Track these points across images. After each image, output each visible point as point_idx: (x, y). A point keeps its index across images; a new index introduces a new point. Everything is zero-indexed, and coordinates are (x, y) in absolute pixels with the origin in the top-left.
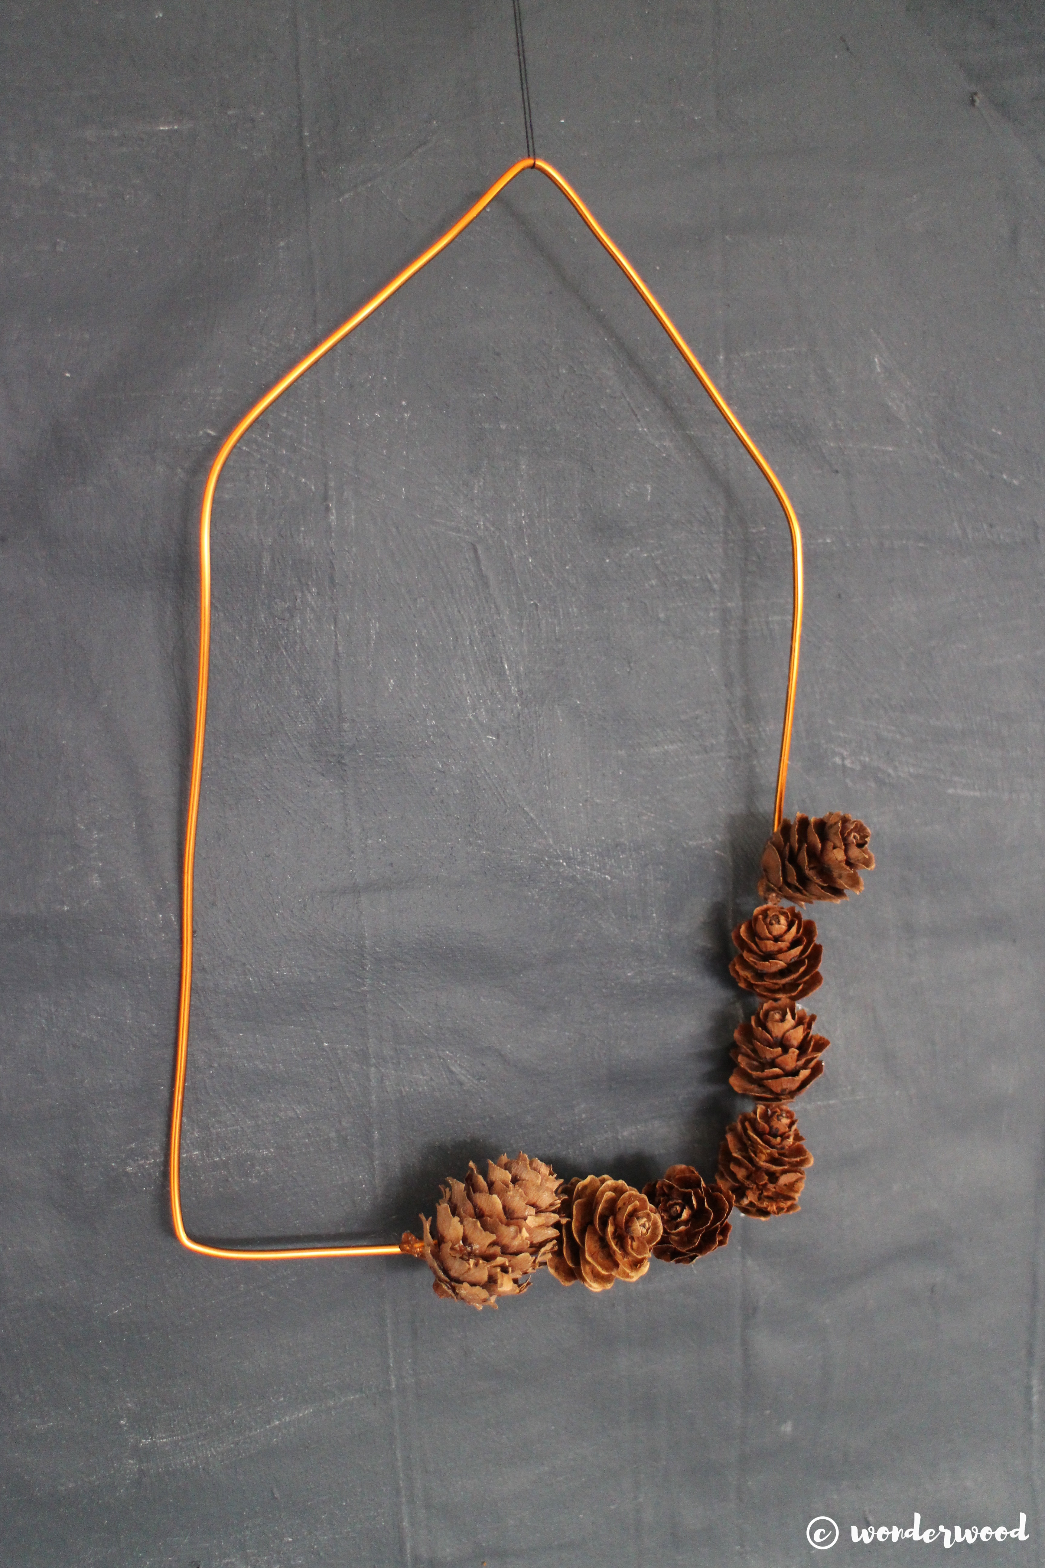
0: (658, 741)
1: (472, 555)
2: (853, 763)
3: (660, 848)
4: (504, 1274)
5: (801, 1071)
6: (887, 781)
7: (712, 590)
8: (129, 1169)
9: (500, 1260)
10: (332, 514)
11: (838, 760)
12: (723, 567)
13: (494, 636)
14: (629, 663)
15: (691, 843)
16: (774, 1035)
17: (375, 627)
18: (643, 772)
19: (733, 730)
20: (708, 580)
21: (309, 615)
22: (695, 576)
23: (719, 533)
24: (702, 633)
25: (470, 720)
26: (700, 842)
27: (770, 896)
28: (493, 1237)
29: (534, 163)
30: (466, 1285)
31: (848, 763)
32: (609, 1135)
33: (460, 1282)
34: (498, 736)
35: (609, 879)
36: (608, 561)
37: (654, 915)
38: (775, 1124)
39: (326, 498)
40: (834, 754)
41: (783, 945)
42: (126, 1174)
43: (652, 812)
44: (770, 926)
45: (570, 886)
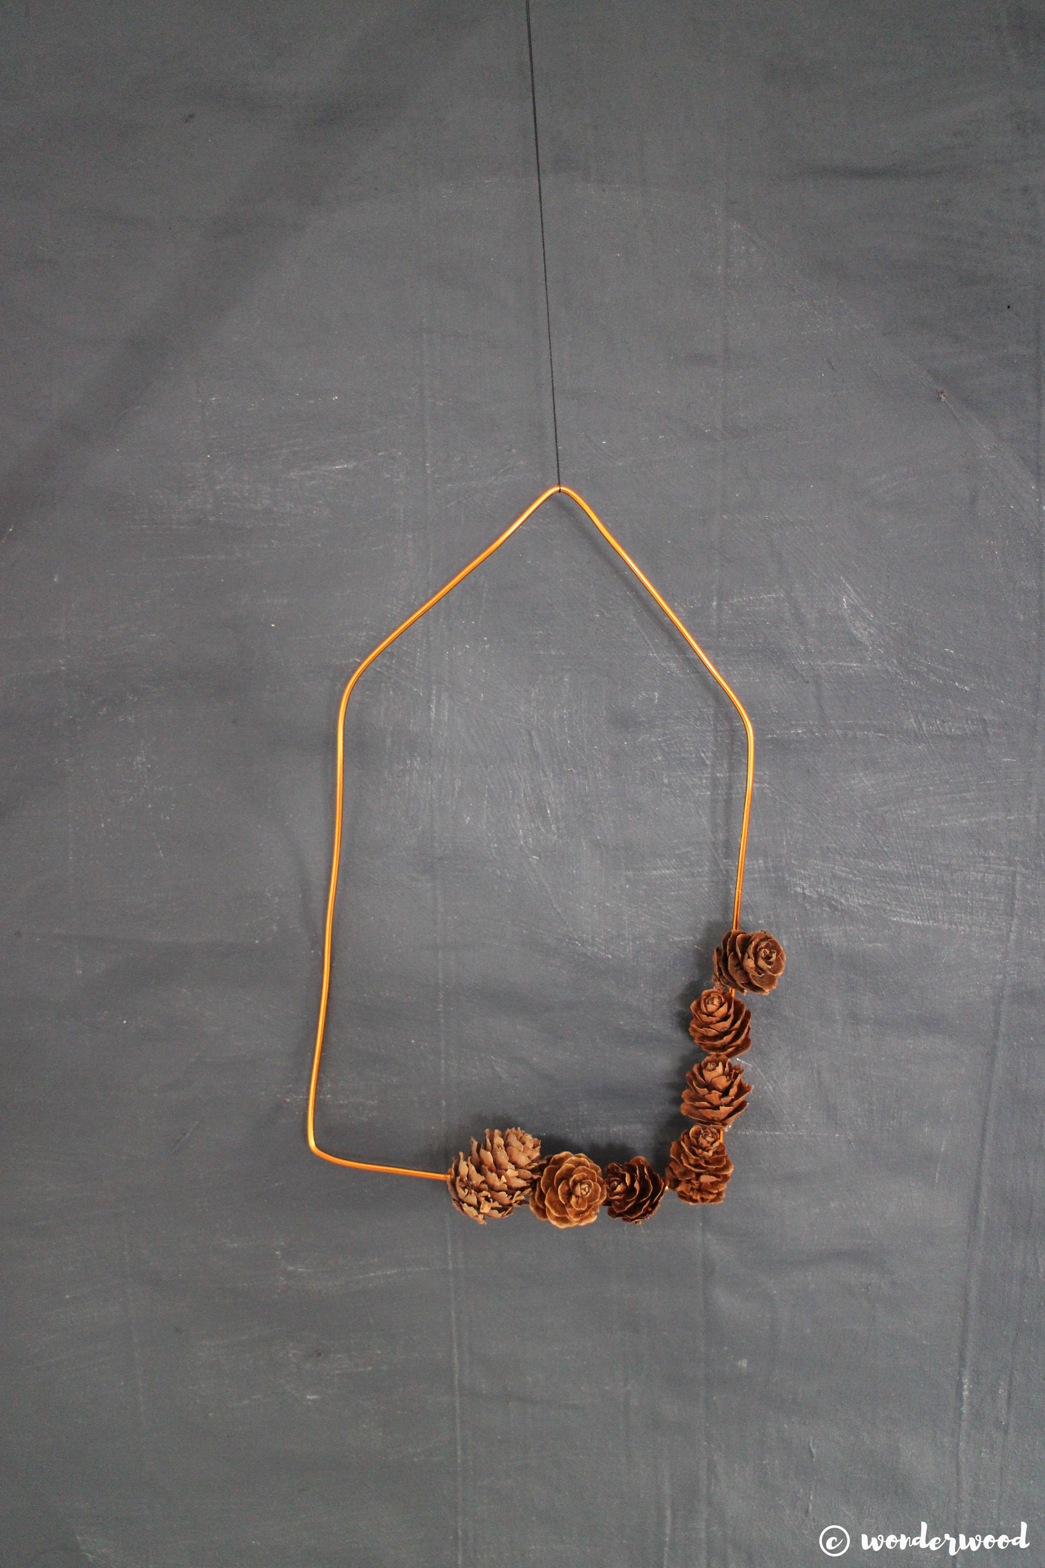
0: (658, 867)
1: (528, 737)
2: (811, 892)
3: (652, 941)
4: (486, 1202)
5: (721, 1107)
6: (839, 907)
7: (706, 765)
8: (288, 1100)
9: (485, 1193)
10: (432, 711)
11: (799, 890)
12: (714, 749)
13: (540, 791)
14: (640, 812)
15: (676, 939)
16: (706, 1079)
17: (458, 783)
18: (644, 887)
19: (715, 863)
20: (702, 758)
21: (415, 775)
22: (692, 755)
23: (710, 725)
24: (697, 794)
25: (522, 845)
26: (684, 938)
27: (716, 984)
28: (483, 1178)
29: (560, 489)
30: (465, 1204)
31: (807, 892)
32: (604, 1129)
33: (463, 1202)
34: (540, 857)
35: (611, 957)
36: (626, 743)
37: (642, 985)
38: (701, 1140)
39: (429, 701)
40: (796, 885)
41: (714, 1019)
42: (285, 1102)
43: (648, 915)
44: (707, 1005)
45: (583, 960)
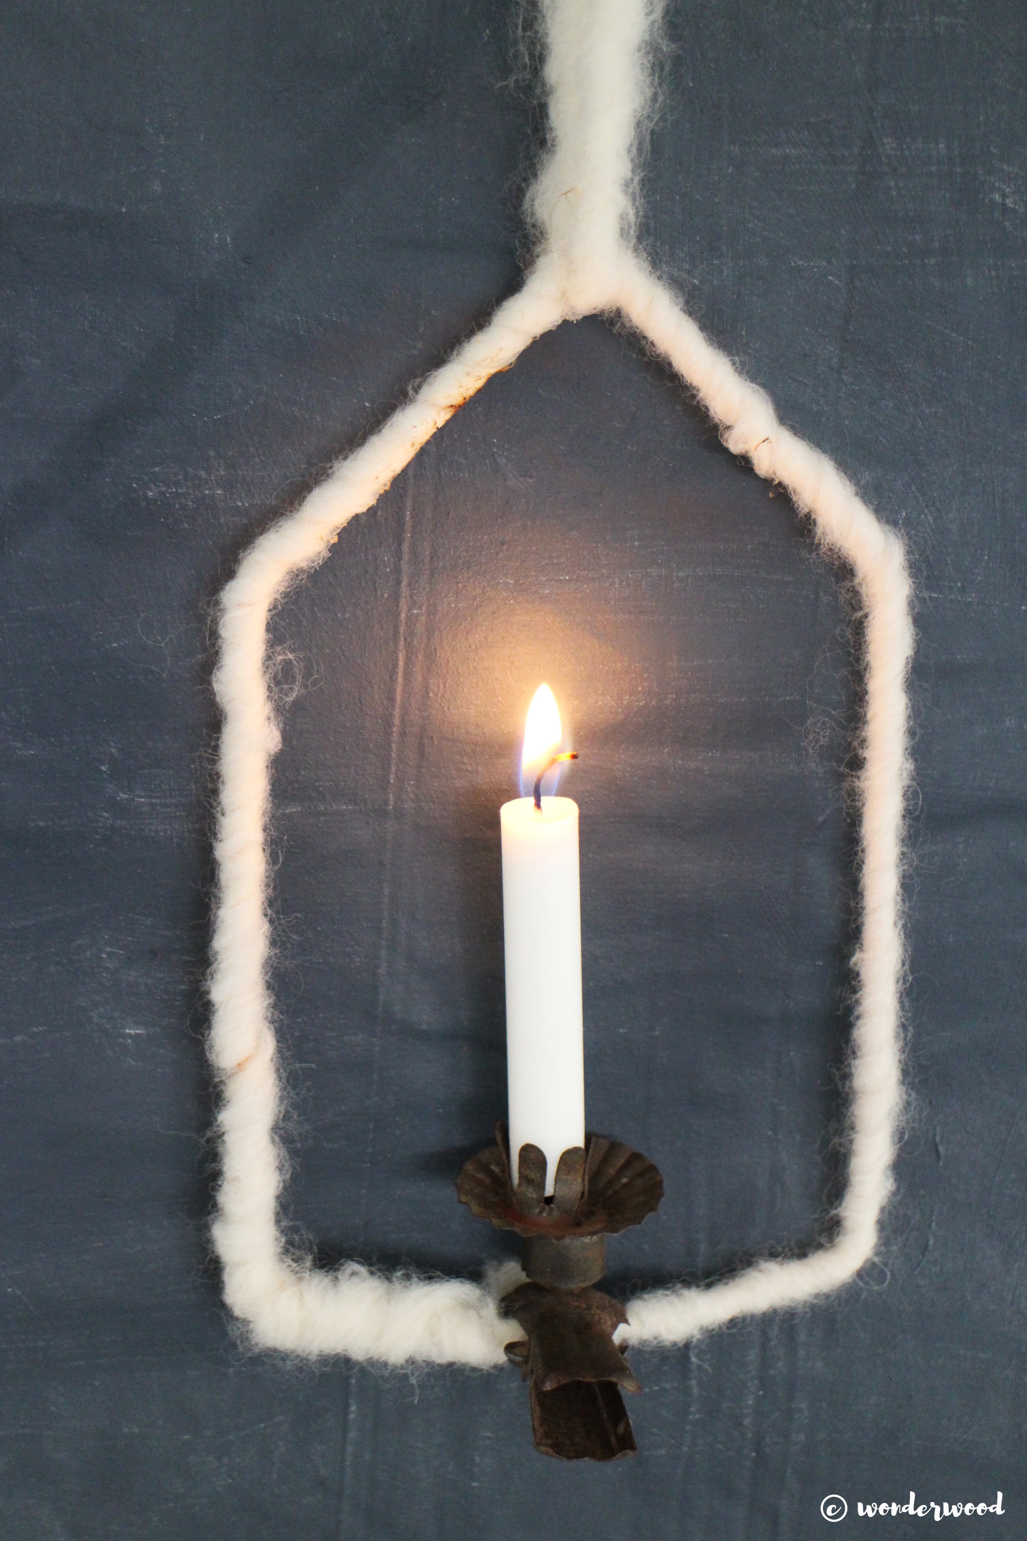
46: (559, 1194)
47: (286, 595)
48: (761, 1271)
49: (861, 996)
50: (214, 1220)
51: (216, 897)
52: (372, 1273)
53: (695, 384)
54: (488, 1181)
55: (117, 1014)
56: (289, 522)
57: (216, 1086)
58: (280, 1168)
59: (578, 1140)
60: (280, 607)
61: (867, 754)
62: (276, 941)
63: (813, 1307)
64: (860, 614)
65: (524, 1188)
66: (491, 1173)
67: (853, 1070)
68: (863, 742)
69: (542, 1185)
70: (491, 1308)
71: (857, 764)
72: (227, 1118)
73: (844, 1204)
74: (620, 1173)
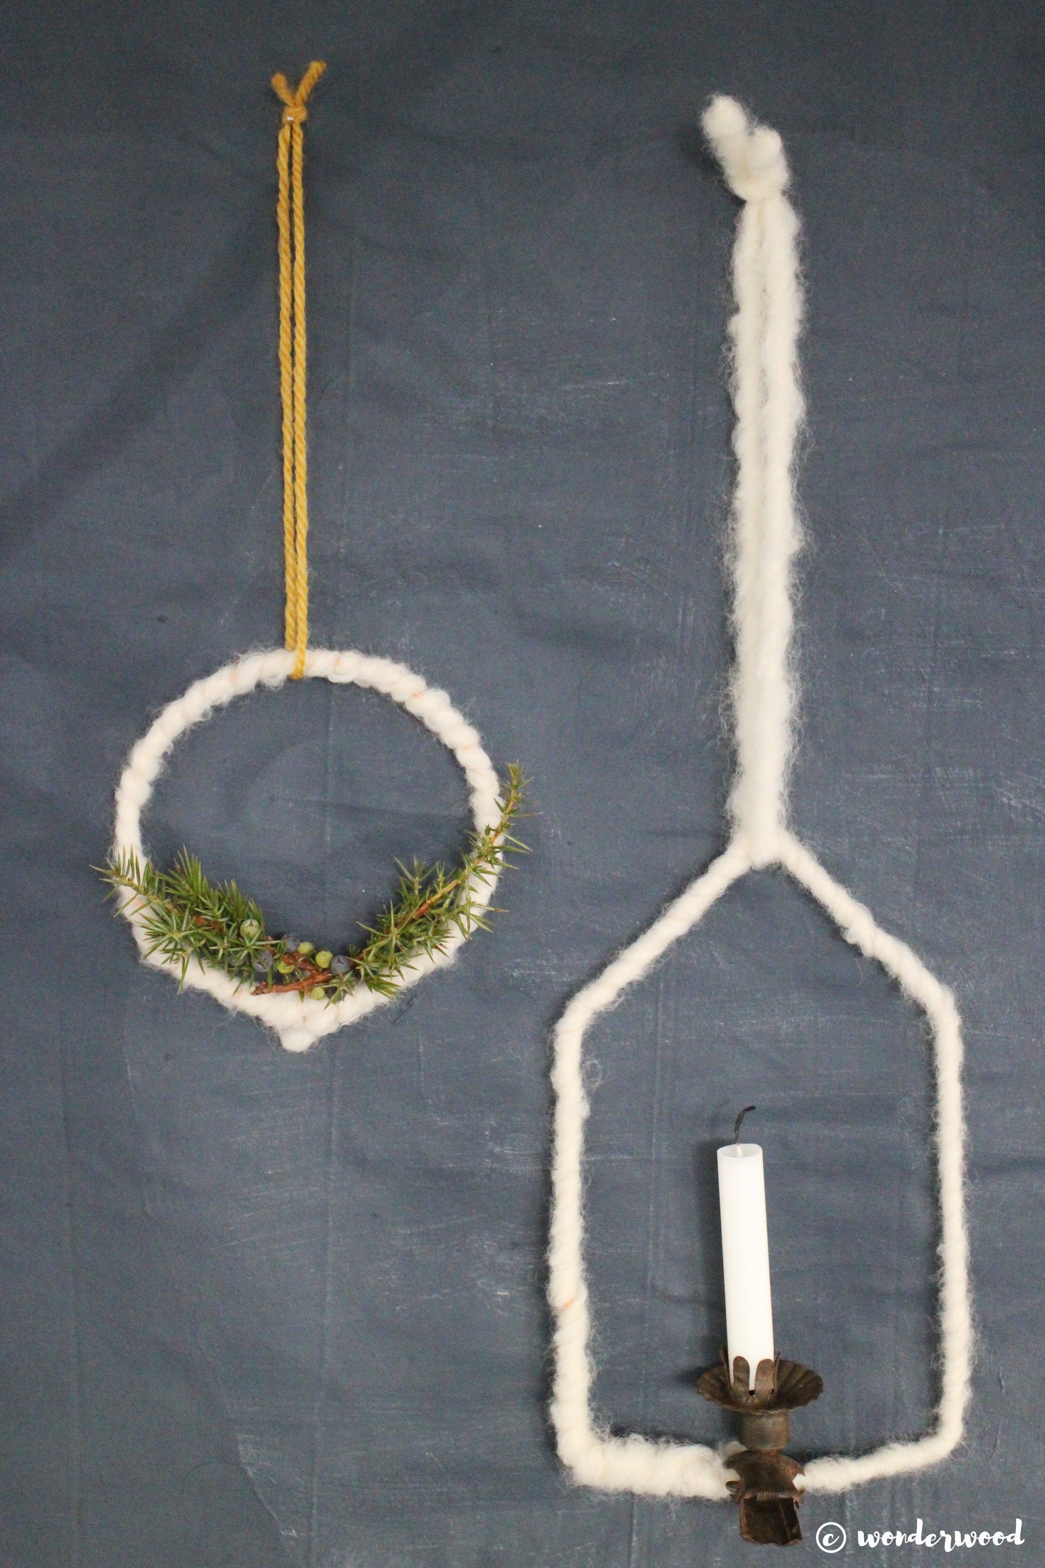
31: (1013, 803)
39: (677, 606)
46: (758, 1389)
47: (593, 1026)
48: (889, 1448)
49: (943, 1270)
50: (551, 1404)
51: (552, 1203)
52: (647, 1440)
53: (826, 904)
54: (717, 1385)
55: (492, 1283)
56: (594, 985)
57: (553, 1318)
58: (591, 1370)
59: (770, 1355)
60: (589, 1034)
61: (939, 1120)
62: (588, 1229)
63: (924, 1473)
64: (930, 1037)
65: (737, 1385)
66: (719, 1380)
67: (941, 1319)
68: (936, 1114)
69: (747, 1384)
70: (719, 1461)
71: (933, 1128)
72: (559, 1337)
73: (941, 1406)
74: (798, 1382)
